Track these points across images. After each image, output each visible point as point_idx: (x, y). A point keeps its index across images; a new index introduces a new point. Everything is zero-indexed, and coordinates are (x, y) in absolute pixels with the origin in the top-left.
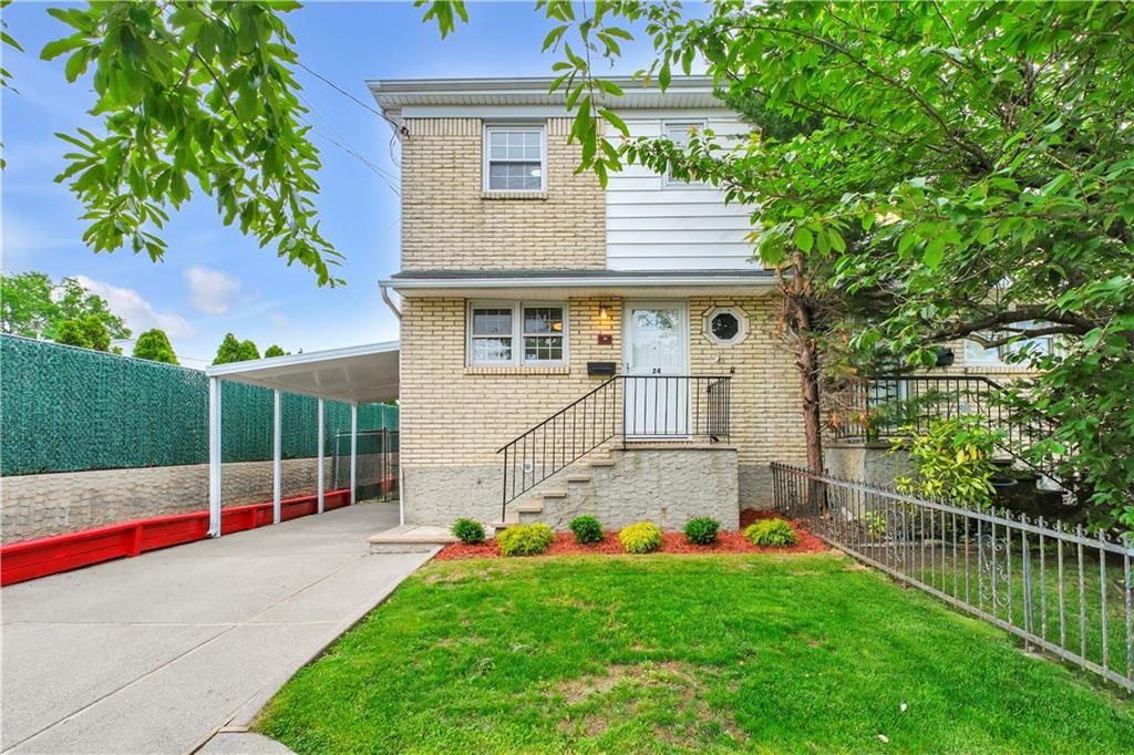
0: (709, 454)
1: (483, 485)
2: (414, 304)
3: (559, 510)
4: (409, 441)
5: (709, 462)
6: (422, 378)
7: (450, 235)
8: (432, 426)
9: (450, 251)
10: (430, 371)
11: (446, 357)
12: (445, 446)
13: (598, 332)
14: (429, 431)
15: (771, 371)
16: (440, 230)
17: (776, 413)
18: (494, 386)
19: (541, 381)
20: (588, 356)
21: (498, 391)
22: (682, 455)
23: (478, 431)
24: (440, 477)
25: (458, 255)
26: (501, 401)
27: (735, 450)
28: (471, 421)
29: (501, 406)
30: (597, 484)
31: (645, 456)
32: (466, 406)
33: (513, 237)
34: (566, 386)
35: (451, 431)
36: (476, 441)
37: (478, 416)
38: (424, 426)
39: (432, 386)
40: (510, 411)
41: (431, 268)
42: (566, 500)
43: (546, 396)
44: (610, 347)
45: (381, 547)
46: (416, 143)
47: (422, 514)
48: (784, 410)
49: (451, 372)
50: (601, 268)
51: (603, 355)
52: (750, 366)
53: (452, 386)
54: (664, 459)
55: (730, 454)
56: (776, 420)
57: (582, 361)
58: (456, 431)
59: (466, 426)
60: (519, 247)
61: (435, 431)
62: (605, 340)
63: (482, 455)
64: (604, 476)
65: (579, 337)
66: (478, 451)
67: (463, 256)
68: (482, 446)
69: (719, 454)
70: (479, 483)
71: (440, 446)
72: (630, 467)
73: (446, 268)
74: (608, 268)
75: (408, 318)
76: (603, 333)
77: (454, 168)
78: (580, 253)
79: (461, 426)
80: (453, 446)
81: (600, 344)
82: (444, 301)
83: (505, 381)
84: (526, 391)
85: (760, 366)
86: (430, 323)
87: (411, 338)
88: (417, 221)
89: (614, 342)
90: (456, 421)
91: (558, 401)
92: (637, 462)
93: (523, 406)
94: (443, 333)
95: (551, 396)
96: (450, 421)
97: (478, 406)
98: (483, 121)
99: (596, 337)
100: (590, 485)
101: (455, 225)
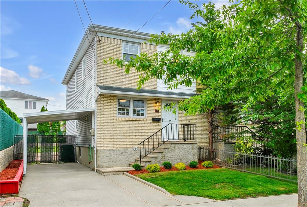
0: (191, 145)
1: (122, 155)
2: (101, 96)
3: (155, 161)
4: (100, 141)
5: (191, 147)
6: (104, 121)
7: (112, 75)
8: (107, 136)
9: (112, 80)
10: (106, 118)
11: (111, 114)
12: (111, 142)
13: (155, 109)
14: (106, 138)
15: (198, 122)
16: (109, 73)
17: (199, 133)
18: (126, 124)
19: (139, 123)
20: (152, 116)
21: (127, 125)
22: (185, 145)
23: (121, 138)
24: (109, 152)
25: (115, 82)
26: (128, 128)
27: (197, 144)
28: (119, 135)
29: (128, 130)
30: (165, 153)
31: (176, 145)
32: (117, 130)
33: (131, 78)
34: (146, 124)
35: (113, 138)
36: (121, 141)
37: (121, 133)
38: (104, 136)
39: (107, 123)
40: (131, 131)
41: (106, 85)
42: (157, 158)
43: (141, 127)
44: (158, 113)
45: (107, 173)
46: (101, 44)
47: (104, 164)
48: (201, 133)
49: (113, 119)
50: (156, 90)
51: (157, 116)
52: (193, 120)
53: (113, 123)
54: (181, 146)
55: (196, 145)
56: (199, 135)
57: (151, 117)
58: (114, 138)
59: (117, 136)
60: (133, 81)
61: (108, 138)
62: (157, 111)
63: (122, 145)
64: (167, 151)
65: (150, 110)
66: (121, 144)
67: (117, 82)
68: (122, 142)
69: (193, 145)
70: (121, 154)
71: (110, 142)
72: (173, 149)
73: (111, 86)
74: (158, 90)
75: (99, 101)
76: (156, 109)
77: (114, 54)
78: (150, 85)
79: (116, 136)
80: (113, 142)
81: (155, 112)
82: (110, 96)
83: (129, 122)
84: (135, 126)
85: (195, 120)
86: (106, 103)
87: (100, 107)
88: (102, 70)
89: (159, 112)
90: (114, 134)
91: (144, 129)
92: (175, 147)
93: (134, 130)
94: (110, 106)
95: (142, 127)
96: (113, 135)
97: (121, 130)
98: (122, 40)
99: (155, 110)
100: (163, 154)
101: (114, 72)
